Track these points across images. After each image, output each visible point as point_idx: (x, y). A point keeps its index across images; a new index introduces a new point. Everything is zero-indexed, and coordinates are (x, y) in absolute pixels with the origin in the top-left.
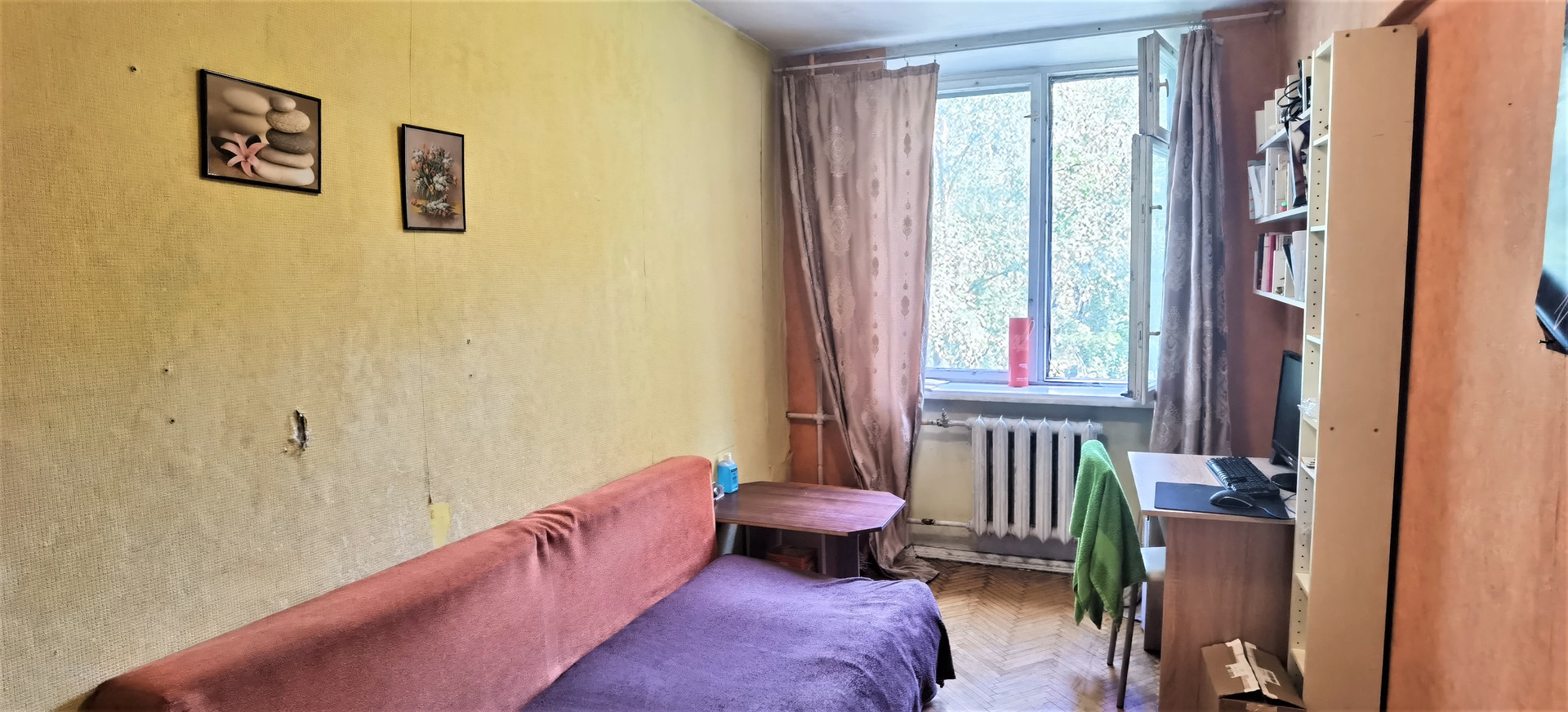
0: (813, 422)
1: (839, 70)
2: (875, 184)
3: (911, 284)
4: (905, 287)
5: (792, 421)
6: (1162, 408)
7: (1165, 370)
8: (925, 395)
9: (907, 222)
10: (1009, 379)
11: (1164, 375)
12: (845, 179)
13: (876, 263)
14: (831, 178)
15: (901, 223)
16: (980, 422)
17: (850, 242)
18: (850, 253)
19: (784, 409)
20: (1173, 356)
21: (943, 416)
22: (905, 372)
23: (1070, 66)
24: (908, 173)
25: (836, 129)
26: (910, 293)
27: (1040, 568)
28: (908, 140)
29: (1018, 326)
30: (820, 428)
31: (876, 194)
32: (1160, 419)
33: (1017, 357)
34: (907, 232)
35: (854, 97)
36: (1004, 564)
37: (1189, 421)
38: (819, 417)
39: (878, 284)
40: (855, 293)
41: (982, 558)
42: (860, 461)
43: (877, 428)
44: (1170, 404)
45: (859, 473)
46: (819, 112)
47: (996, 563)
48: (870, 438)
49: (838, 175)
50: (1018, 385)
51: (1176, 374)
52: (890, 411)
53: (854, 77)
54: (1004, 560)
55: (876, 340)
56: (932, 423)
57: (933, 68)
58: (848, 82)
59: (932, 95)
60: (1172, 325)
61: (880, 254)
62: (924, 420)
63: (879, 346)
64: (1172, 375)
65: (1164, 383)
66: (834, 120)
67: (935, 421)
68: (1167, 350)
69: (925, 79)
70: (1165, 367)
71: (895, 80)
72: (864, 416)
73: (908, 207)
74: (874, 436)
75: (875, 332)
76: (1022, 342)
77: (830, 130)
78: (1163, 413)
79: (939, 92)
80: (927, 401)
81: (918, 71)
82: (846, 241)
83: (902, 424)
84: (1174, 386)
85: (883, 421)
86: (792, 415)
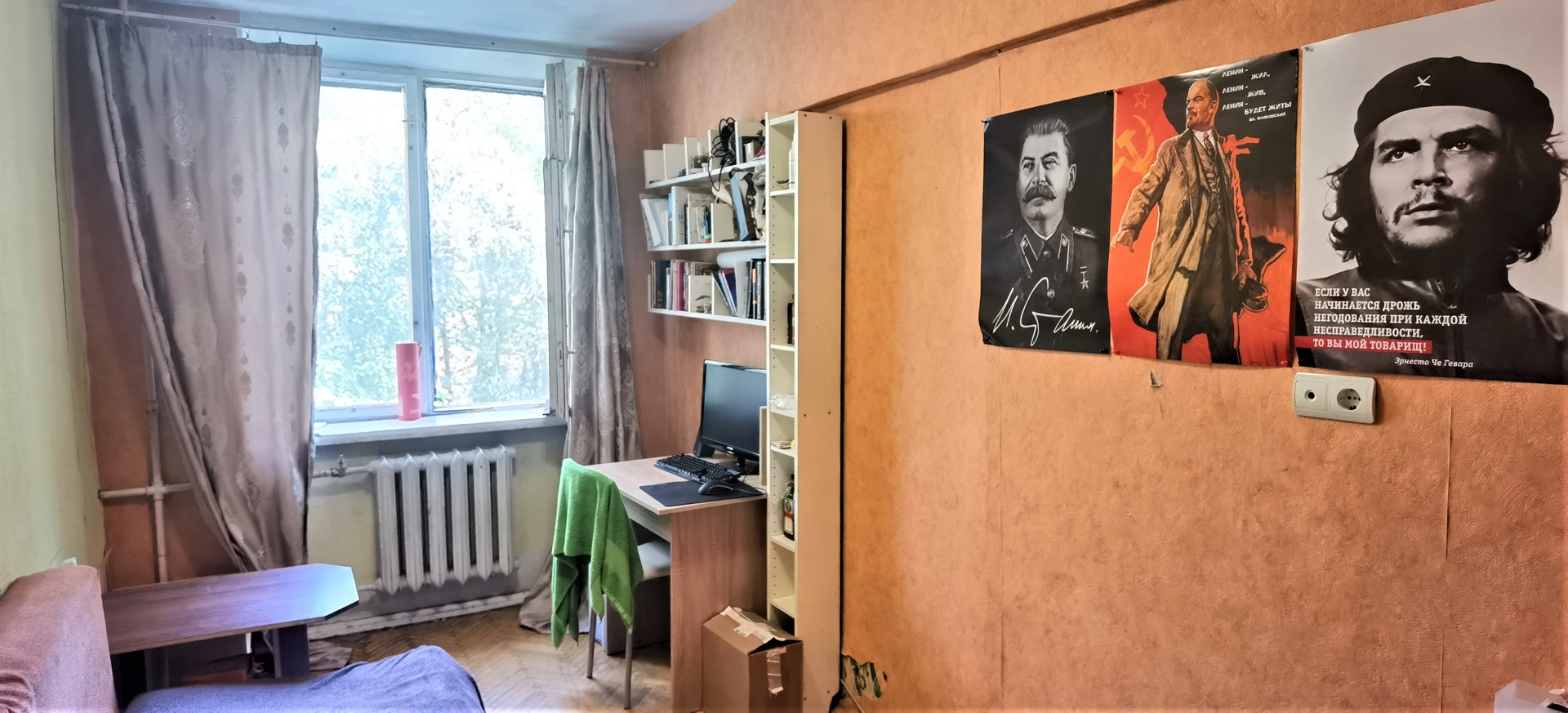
0: (149, 500)
1: (175, 26)
2: (238, 180)
3: (296, 307)
4: (290, 310)
5: (106, 502)
6: (577, 425)
7: (578, 387)
8: (317, 441)
9: (288, 229)
10: (401, 413)
11: (578, 393)
12: (192, 169)
13: (242, 280)
14: (171, 166)
15: (279, 231)
16: (386, 465)
17: (205, 251)
18: (206, 266)
19: (96, 487)
20: (584, 374)
21: (341, 463)
22: (292, 416)
23: (446, 73)
24: (286, 171)
25: (176, 104)
26: (294, 317)
27: (456, 613)
28: (283, 130)
29: (407, 353)
30: (159, 507)
31: (239, 192)
32: (575, 434)
33: (408, 387)
34: (288, 241)
35: (201, 67)
36: (415, 620)
37: (606, 433)
38: (158, 489)
39: (248, 307)
40: (216, 320)
41: (389, 620)
42: (239, 537)
43: (255, 490)
44: (584, 418)
45: (241, 553)
46: (147, 76)
47: (407, 622)
48: (249, 504)
49: (183, 164)
50: (410, 417)
51: (586, 390)
52: (275, 467)
53: (202, 41)
54: (414, 616)
55: (246, 379)
56: (325, 475)
57: (315, 51)
58: (191, 45)
59: (314, 81)
60: (582, 343)
61: (249, 267)
62: (315, 472)
63: (252, 386)
64: (584, 392)
65: (577, 398)
66: (173, 90)
67: (329, 472)
68: (579, 368)
69: (305, 62)
70: (578, 385)
71: (262, 56)
72: (240, 480)
73: (288, 212)
74: (252, 502)
75: (246, 368)
76: (413, 370)
77: (167, 102)
78: (578, 427)
79: (323, 78)
80: (320, 449)
81: (295, 50)
82: (201, 249)
83: (292, 480)
84: (586, 401)
85: (264, 479)
86: (108, 494)
